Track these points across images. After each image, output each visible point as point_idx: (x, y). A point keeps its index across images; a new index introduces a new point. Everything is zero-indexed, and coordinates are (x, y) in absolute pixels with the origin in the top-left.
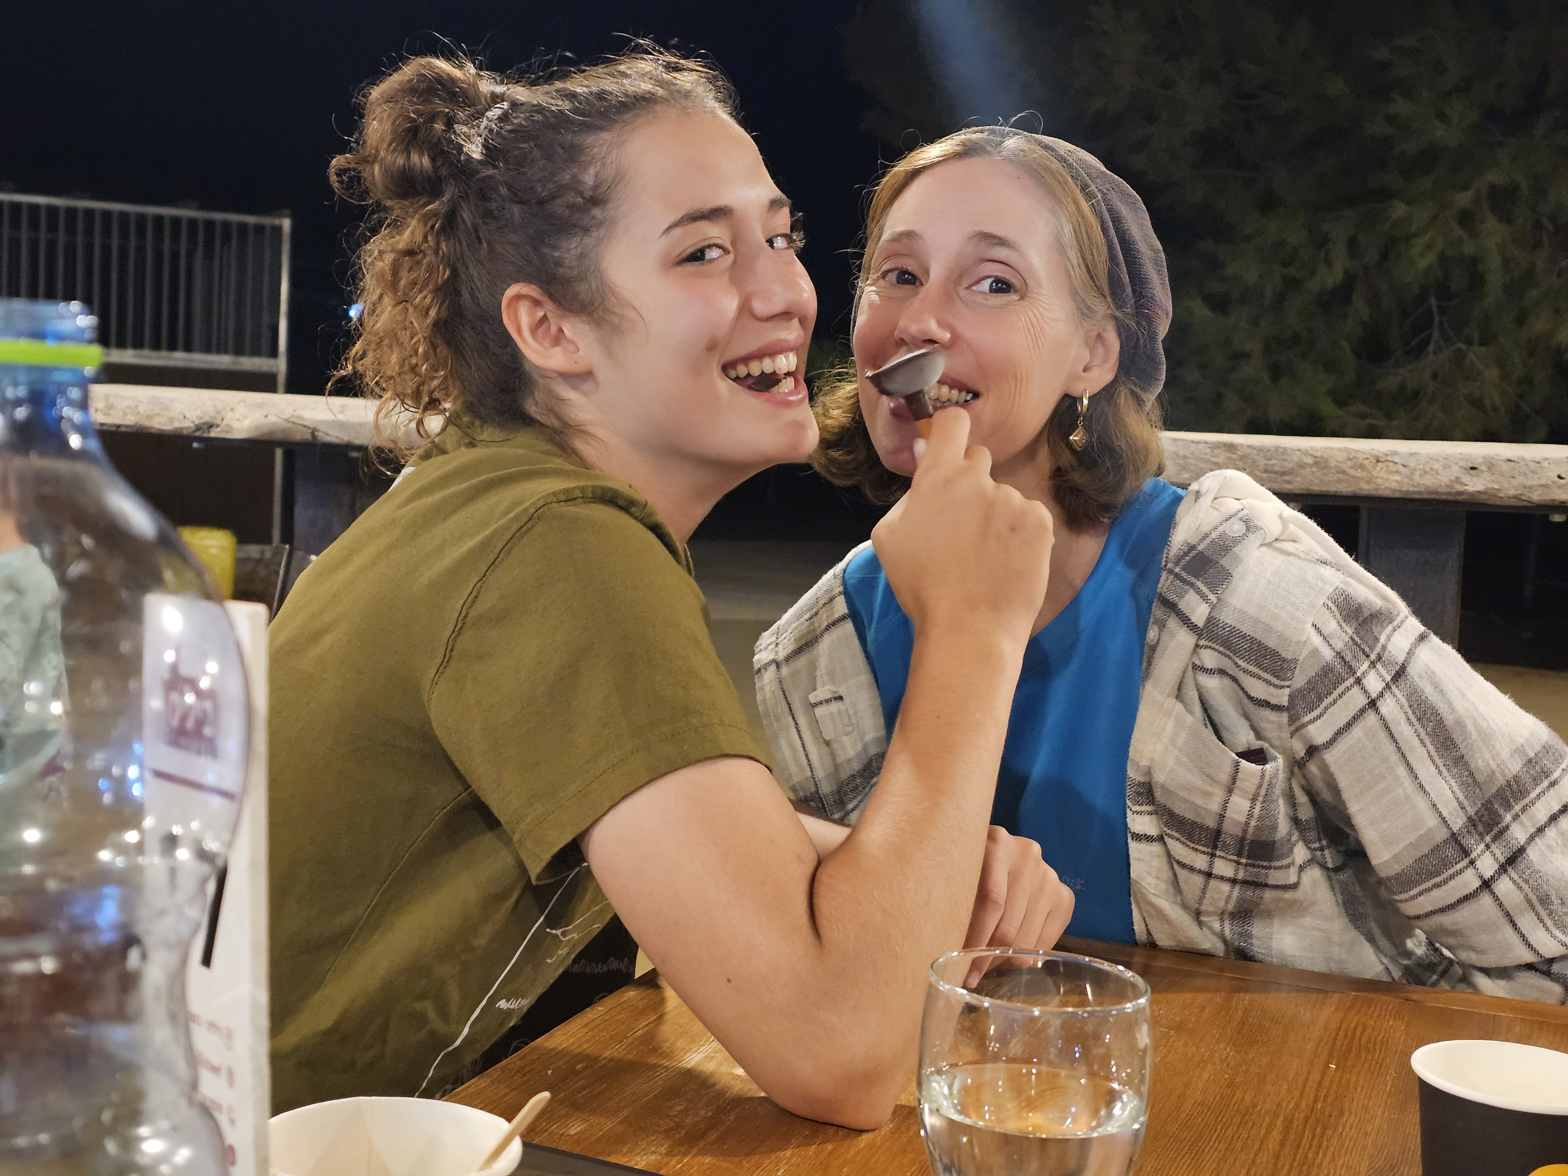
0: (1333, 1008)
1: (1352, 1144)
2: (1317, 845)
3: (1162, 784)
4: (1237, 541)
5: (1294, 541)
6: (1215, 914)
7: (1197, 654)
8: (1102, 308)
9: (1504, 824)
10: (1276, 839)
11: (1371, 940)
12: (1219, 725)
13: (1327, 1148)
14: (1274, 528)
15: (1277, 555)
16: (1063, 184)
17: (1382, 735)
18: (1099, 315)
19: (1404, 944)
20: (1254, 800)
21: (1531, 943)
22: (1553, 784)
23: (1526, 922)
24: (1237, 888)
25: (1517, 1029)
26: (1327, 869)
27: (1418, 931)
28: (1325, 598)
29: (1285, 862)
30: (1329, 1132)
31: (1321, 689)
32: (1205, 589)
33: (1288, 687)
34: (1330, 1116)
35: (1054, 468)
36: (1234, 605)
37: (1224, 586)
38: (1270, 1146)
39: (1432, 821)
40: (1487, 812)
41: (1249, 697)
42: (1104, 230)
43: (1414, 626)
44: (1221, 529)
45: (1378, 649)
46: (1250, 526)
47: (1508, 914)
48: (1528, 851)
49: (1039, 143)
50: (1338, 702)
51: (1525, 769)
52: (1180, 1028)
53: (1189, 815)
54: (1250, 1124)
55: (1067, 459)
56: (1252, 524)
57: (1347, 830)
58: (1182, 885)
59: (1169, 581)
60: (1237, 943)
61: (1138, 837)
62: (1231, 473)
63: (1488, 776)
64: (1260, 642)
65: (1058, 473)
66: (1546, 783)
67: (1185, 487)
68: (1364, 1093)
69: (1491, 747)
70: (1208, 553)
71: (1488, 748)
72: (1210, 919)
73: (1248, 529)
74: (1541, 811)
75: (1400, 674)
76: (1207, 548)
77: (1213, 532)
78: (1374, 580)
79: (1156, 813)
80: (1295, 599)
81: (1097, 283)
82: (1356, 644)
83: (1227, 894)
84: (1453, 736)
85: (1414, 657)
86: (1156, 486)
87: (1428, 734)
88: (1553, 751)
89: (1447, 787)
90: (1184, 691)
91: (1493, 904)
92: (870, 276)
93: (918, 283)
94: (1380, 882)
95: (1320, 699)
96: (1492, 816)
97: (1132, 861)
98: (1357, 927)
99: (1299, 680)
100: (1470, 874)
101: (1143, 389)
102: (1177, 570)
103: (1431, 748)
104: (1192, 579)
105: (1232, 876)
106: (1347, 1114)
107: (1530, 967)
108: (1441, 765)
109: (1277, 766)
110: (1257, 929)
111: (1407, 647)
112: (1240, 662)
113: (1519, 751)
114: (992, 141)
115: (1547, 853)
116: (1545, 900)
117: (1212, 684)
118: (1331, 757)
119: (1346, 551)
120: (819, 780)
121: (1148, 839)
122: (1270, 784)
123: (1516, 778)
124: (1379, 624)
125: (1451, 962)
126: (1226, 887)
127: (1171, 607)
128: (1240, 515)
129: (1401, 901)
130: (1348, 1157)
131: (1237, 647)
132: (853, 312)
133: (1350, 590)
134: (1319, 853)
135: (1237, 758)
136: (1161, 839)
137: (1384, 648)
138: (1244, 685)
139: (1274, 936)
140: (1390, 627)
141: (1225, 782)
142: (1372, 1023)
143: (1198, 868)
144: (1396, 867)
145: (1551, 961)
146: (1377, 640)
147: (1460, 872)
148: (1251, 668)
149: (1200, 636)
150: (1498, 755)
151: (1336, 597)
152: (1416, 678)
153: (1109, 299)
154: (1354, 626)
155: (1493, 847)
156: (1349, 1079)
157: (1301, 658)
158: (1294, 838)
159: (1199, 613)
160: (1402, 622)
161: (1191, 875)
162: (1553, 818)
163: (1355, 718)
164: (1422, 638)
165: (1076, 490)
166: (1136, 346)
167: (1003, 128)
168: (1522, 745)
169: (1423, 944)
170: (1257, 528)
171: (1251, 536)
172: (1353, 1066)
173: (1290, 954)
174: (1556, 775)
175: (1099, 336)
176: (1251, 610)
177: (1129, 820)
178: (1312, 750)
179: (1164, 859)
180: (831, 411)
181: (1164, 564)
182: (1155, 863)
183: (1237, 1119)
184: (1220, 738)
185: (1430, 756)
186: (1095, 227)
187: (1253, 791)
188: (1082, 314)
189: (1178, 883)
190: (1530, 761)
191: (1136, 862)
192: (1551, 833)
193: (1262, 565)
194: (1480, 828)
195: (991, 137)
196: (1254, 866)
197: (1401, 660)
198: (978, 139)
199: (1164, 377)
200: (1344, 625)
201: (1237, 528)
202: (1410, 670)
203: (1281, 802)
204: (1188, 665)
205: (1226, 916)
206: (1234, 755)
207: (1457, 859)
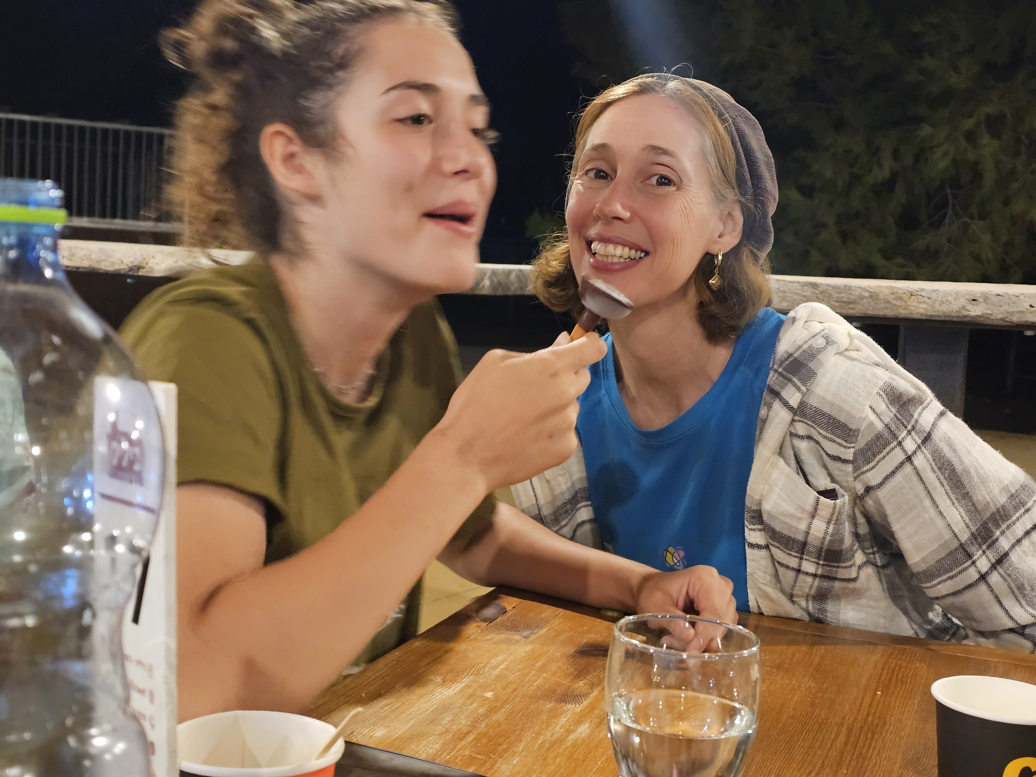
0: (879, 655)
1: (891, 744)
2: (871, 551)
3: (768, 511)
4: (820, 351)
5: (858, 350)
6: (802, 596)
7: (793, 425)
8: (731, 195)
9: (995, 537)
10: (843, 549)
11: (906, 613)
12: (807, 473)
13: (875, 747)
14: (844, 342)
15: (847, 360)
16: (706, 113)
17: (915, 479)
18: (729, 200)
19: (927, 615)
20: (829, 523)
21: (1012, 616)
22: (1027, 511)
23: (1010, 603)
24: (817, 580)
25: (1001, 670)
26: (877, 566)
27: (937, 607)
28: (878, 388)
29: (849, 563)
30: (876, 736)
31: (875, 449)
32: (798, 383)
33: (853, 447)
34: (877, 726)
35: (699, 302)
36: (817, 393)
37: (811, 381)
38: (838, 745)
39: (948, 536)
40: (984, 530)
41: (827, 454)
42: (733, 143)
43: (937, 406)
44: (809, 343)
45: (913, 422)
46: (829, 341)
47: (996, 597)
48: (1010, 555)
49: (691, 85)
50: (886, 458)
51: (1009, 501)
52: (779, 667)
53: (786, 532)
54: (825, 731)
55: (707, 296)
56: (830, 340)
57: (891, 540)
58: (781, 578)
59: (775, 377)
60: (817, 615)
61: (752, 546)
62: (816, 305)
63: (984, 506)
64: (835, 418)
65: (701, 305)
66: (1022, 510)
67: (786, 313)
68: (899, 711)
69: (987, 487)
70: (801, 359)
71: (985, 487)
72: (799, 599)
73: (827, 343)
74: (1019, 529)
75: (927, 439)
76: (800, 355)
77: (804, 345)
78: (911, 376)
79: (764, 530)
80: (858, 390)
81: (729, 179)
82: (898, 419)
83: (810, 583)
84: (962, 480)
85: (936, 427)
86: (766, 313)
87: (945, 478)
88: (1028, 488)
89: (957, 513)
90: (784, 450)
91: (987, 591)
92: (578, 173)
93: (609, 178)
94: (913, 574)
95: (874, 456)
96: (987, 532)
97: (748, 561)
98: (897, 605)
99: (861, 443)
100: (972, 570)
101: (758, 250)
102: (780, 370)
103: (948, 488)
104: (790, 376)
105: (814, 572)
106: (888, 725)
107: (1011, 630)
108: (954, 499)
109: (844, 500)
110: (830, 606)
111: (932, 420)
112: (822, 432)
113: (1005, 489)
114: (659, 83)
115: (1023, 556)
116: (1021, 588)
117: (803, 446)
118: (881, 494)
119: (892, 357)
120: (541, 506)
121: (759, 547)
122: (839, 513)
123: (1003, 507)
124: (913, 405)
125: (958, 626)
126: (810, 579)
127: (776, 394)
128: (823, 333)
129: (927, 588)
130: (889, 752)
131: (819, 421)
132: (567, 196)
133: (894, 384)
134: (872, 556)
135: (818, 495)
136: (767, 547)
137: (917, 421)
138: (824, 446)
139: (841, 611)
140: (921, 408)
141: (810, 511)
142: (905, 664)
143: (792, 566)
144: (923, 565)
145: (1024, 627)
146: (912, 416)
147: (965, 569)
148: (829, 435)
149: (795, 414)
150: (991, 491)
151: (885, 388)
152: (937, 441)
153: (736, 190)
154: (897, 407)
155: (988, 552)
156: (890, 701)
157: (862, 429)
158: (855, 548)
159: (794, 399)
160: (929, 404)
161: (787, 571)
162: (1027, 533)
163: (898, 468)
164: (942, 414)
165: (713, 317)
166: (754, 221)
167: (667, 74)
168: (1007, 485)
169: (940, 615)
170: (834, 343)
171: (829, 347)
172: (893, 693)
173: (851, 623)
174: (1029, 505)
175: (730, 214)
176: (829, 397)
177: (746, 534)
178: (868, 489)
179: (769, 561)
180: (551, 262)
181: (771, 365)
182: (763, 562)
183: (816, 727)
184: (808, 482)
185: (947, 493)
186: (727, 141)
187: (828, 518)
188: (718, 199)
189: (778, 576)
190: (1012, 496)
191: (751, 562)
192: (1026, 543)
193: (836, 367)
194: (979, 540)
195: (659, 81)
196: (829, 566)
197: (928, 430)
198: (650, 82)
199: (772, 241)
200: (890, 406)
201: (821, 342)
202: (933, 436)
203: (847, 524)
204: (787, 433)
205: (810, 598)
206: (816, 493)
207: (964, 561)
